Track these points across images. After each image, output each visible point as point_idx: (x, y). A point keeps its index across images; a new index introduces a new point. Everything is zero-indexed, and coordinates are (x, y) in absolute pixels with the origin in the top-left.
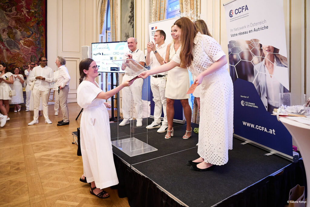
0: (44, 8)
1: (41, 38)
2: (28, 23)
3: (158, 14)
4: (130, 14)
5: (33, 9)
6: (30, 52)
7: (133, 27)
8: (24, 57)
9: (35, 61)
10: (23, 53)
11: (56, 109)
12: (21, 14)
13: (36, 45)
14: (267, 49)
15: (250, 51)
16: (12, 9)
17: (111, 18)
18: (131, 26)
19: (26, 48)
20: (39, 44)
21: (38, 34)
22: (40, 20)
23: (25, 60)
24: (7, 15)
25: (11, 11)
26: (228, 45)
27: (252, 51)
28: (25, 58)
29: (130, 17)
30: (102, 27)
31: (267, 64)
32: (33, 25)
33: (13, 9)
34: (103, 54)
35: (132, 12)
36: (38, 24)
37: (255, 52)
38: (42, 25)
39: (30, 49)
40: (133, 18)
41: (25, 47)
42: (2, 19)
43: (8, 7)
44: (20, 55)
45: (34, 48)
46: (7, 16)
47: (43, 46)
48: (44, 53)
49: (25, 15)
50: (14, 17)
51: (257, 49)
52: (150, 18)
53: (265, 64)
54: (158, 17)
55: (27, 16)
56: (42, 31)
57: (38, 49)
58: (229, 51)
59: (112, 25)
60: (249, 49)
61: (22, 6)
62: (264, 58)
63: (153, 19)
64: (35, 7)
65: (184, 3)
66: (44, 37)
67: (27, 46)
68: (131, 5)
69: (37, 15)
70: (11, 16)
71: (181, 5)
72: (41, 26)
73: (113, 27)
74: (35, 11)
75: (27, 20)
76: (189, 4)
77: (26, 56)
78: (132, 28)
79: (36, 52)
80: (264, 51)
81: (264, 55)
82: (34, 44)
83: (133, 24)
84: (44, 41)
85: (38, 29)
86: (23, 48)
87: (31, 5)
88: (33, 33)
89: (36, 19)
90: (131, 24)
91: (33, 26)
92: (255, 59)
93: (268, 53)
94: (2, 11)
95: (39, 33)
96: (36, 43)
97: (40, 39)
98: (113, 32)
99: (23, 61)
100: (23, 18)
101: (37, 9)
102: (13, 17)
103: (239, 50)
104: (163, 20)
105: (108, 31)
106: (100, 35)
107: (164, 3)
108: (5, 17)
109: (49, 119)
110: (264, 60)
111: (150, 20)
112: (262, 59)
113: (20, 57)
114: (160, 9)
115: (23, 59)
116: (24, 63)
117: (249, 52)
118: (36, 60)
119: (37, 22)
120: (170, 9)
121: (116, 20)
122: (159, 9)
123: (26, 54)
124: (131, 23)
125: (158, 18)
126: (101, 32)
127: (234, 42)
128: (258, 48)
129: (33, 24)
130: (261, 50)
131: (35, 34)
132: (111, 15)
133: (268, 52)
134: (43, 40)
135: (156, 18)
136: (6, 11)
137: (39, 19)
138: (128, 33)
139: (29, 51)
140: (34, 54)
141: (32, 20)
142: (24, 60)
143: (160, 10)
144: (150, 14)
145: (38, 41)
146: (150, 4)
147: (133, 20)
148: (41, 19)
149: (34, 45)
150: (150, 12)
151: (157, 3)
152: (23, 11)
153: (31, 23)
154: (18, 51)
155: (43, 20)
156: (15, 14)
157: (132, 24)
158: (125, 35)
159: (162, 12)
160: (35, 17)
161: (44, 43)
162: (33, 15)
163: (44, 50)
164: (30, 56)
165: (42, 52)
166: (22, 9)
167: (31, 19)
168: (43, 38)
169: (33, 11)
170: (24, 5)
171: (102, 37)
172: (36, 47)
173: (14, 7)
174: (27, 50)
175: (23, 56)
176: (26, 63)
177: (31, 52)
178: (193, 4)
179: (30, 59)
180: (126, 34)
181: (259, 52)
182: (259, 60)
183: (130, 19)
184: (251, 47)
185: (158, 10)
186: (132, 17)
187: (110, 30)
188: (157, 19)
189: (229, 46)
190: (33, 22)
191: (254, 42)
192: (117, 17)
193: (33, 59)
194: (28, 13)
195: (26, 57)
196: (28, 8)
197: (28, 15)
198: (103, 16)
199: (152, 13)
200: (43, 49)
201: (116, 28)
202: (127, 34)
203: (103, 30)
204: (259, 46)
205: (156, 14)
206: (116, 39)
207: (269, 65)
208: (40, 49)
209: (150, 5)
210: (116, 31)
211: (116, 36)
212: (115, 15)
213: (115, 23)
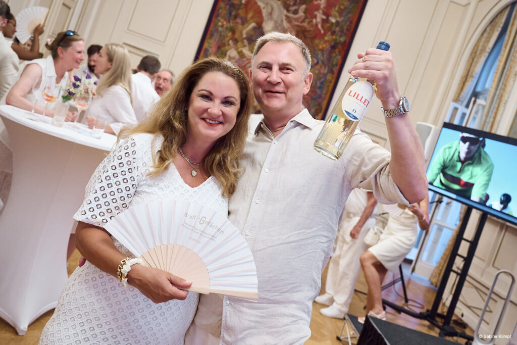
0: (355, 20)
1: (329, 77)
2: (317, 41)
5: (335, 17)
12: (311, 21)
13: (314, 87)
16: (299, 8)
17: (497, 73)
21: (325, 68)
22: (340, 41)
24: (287, 17)
25: (296, 12)
32: (324, 48)
33: (302, 10)
36: (333, 47)
38: (340, 52)
42: (277, 25)
43: (294, 4)
46: (286, 19)
49: (317, 25)
50: (298, 26)
55: (320, 26)
56: (334, 63)
57: (315, 96)
59: (493, 90)
61: (317, 8)
64: (341, 13)
66: (335, 75)
69: (337, 29)
70: (293, 21)
72: (337, 53)
74: (337, 22)
75: (317, 35)
79: (309, 102)
85: (330, 58)
87: (333, 8)
88: (317, 63)
89: (334, 37)
91: (322, 50)
94: (282, 9)
95: (329, 66)
96: (316, 83)
97: (326, 78)
100: (311, 29)
101: (342, 19)
102: (296, 23)
105: (479, 101)
106: (453, 105)
108: (282, 21)
119: (333, 44)
129: (324, 46)
131: (321, 66)
134: (331, 82)
136: (288, 11)
137: (338, 37)
141: (326, 38)
145: (321, 81)
148: (342, 39)
152: (315, 17)
153: (322, 43)
155: (345, 42)
156: (301, 20)
160: (333, 33)
162: (330, 29)
166: (316, 13)
167: (325, 34)
168: (333, 77)
169: (333, 20)
170: (322, 6)
171: (456, 109)
172: (312, 91)
173: (303, 7)
187: (483, 100)
190: (326, 42)
194: (323, 21)
196: (327, 14)
197: (322, 26)
198: (477, 63)
201: (503, 99)
210: (501, 108)
211: (495, 118)
212: (511, 68)
213: (505, 86)
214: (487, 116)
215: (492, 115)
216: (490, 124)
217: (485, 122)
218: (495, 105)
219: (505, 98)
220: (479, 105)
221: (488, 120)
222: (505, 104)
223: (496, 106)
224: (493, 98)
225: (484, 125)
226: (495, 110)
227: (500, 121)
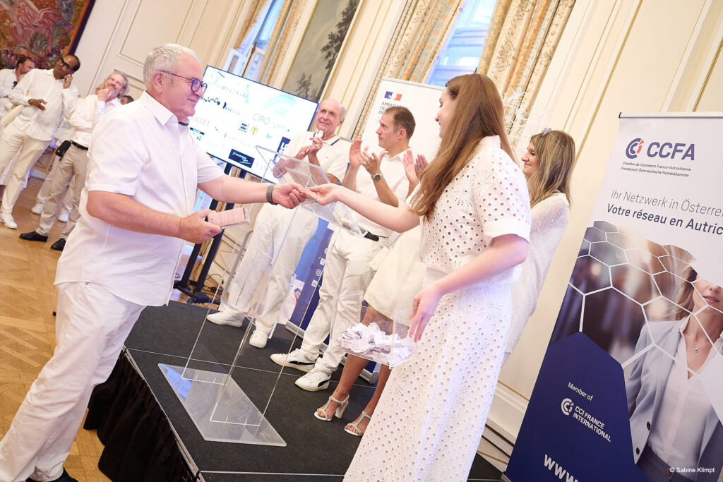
3: (412, 61)
4: (335, 30)
6: (35, 22)
7: (330, 66)
8: (15, 28)
9: (40, 48)
10: (18, 17)
11: (43, 195)
13: (59, 9)
14: (708, 293)
15: (652, 276)
17: (279, 19)
18: (326, 63)
19: (30, 7)
20: (67, 11)
23: (17, 37)
26: (588, 229)
27: (656, 277)
28: (17, 33)
29: (332, 36)
30: (245, 33)
31: (691, 336)
34: (227, 106)
35: (343, 28)
37: (665, 285)
39: (41, 13)
40: (339, 43)
41: (27, 5)
44: (9, 19)
45: (52, 17)
47: (75, 21)
48: (72, 38)
51: (676, 280)
52: (385, 61)
53: (685, 332)
54: (409, 67)
57: (60, 21)
58: (583, 248)
59: (274, 39)
60: (650, 268)
62: (688, 314)
63: (391, 67)
65: (494, 61)
67: (35, 4)
68: (347, 9)
71: (484, 63)
73: (275, 44)
76: (507, 70)
77: (23, 28)
78: (327, 68)
79: (51, 29)
80: (696, 295)
81: (690, 306)
82: (55, 4)
83: (334, 60)
84: (84, 9)
86: (22, 3)
90: (327, 57)
92: (657, 305)
93: (707, 305)
96: (61, 3)
98: (269, 58)
99: (10, 38)
103: (617, 256)
104: (417, 83)
105: (258, 50)
106: (233, 52)
107: (439, 37)
109: (10, 215)
110: (685, 321)
111: (382, 68)
112: (682, 315)
113: (6, 24)
114: (423, 50)
115: (11, 33)
116: (9, 45)
117: (648, 278)
118: (43, 48)
120: (447, 59)
121: (291, 30)
122: (418, 48)
123: (26, 22)
124: (329, 54)
125: (406, 72)
126: (240, 44)
127: (611, 229)
128: (680, 279)
130: (689, 288)
132: (281, 11)
133: (709, 303)
134: (82, 6)
135: (400, 69)
138: (310, 77)
139: (34, 18)
140: (44, 30)
142: (14, 37)
143: (421, 54)
144: (389, 50)
145: (68, 2)
146: (400, 25)
147: (338, 49)
149: (53, 8)
150: (391, 47)
151: (418, 28)
154: (7, 7)
157: (331, 58)
158: (299, 79)
159: (425, 59)
161: (82, 14)
163: (73, 33)
164: (33, 31)
165: (66, 34)
171: (236, 57)
172: (55, 15)
174: (31, 12)
175: (14, 24)
176: (15, 45)
177: (40, 23)
178: (520, 73)
179: (29, 39)
180: (304, 77)
181: (679, 290)
182: (669, 311)
183: (331, 43)
184: (657, 265)
185: (417, 50)
186: (337, 41)
187: (262, 48)
188: (404, 72)
189: (589, 233)
191: (674, 257)
192: (297, 24)
193: (37, 44)
195: (20, 31)
198: (261, 6)
199: (394, 52)
200: (73, 28)
201: (283, 50)
202: (307, 79)
203: (246, 41)
204: (687, 275)
205: (405, 57)
206: (270, 78)
207: (697, 338)
208: (67, 24)
209: (398, 29)
210: (280, 59)
211: (273, 70)
212: (293, 15)
213: (286, 35)
214: (265, 68)
215: (270, 66)
216: (268, 77)
217: (263, 73)
218: (274, 56)
219: (285, 49)
220: (258, 53)
221: (265, 73)
222: (284, 55)
223: (276, 56)
224: (274, 47)
225: (262, 77)
226: (274, 62)
227: (277, 73)
